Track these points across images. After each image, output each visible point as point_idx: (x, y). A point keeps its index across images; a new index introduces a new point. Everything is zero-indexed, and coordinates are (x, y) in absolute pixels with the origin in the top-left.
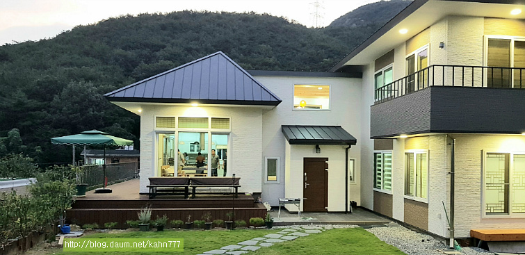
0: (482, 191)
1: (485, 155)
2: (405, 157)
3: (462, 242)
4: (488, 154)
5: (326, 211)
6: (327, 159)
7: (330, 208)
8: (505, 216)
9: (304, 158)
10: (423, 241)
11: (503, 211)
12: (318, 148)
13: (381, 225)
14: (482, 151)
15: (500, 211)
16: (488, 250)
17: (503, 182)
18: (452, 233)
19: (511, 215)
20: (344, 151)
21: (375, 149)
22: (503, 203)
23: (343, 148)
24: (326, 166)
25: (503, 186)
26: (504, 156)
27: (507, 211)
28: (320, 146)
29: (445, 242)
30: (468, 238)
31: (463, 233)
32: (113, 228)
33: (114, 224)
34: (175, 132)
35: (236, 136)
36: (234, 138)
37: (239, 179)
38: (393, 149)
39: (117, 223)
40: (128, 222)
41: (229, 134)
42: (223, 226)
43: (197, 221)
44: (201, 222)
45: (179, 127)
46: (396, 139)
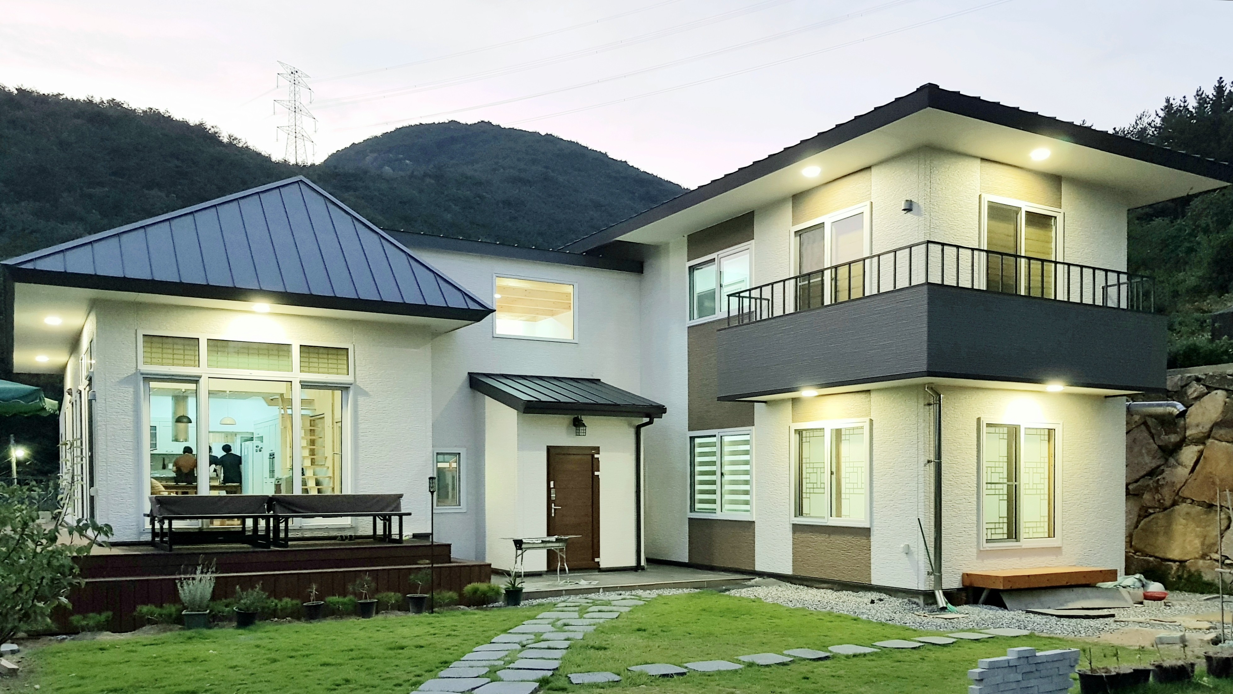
0: (978, 498)
1: (984, 429)
2: (795, 438)
3: (953, 597)
4: (988, 425)
5: (597, 568)
6: (597, 450)
7: (605, 561)
8: (1012, 544)
9: (549, 449)
10: (873, 602)
11: (1005, 536)
12: (578, 424)
13: (738, 584)
14: (979, 419)
15: (1001, 537)
16: (1006, 608)
17: (1005, 481)
18: (939, 580)
19: (1024, 542)
20: (632, 432)
21: (690, 429)
22: (1005, 520)
23: (630, 425)
24: (595, 465)
25: (1005, 486)
26: (1005, 430)
27: (1013, 533)
28: (586, 419)
29: (921, 601)
30: (958, 589)
31: (952, 581)
32: (101, 628)
33: (103, 617)
34: (200, 377)
35: (366, 394)
36: (361, 399)
37: (401, 496)
38: (753, 425)
39: (110, 613)
40: (145, 609)
41: (347, 388)
42: (402, 607)
43: (335, 599)
44: (346, 599)
45: (209, 366)
46: (765, 402)
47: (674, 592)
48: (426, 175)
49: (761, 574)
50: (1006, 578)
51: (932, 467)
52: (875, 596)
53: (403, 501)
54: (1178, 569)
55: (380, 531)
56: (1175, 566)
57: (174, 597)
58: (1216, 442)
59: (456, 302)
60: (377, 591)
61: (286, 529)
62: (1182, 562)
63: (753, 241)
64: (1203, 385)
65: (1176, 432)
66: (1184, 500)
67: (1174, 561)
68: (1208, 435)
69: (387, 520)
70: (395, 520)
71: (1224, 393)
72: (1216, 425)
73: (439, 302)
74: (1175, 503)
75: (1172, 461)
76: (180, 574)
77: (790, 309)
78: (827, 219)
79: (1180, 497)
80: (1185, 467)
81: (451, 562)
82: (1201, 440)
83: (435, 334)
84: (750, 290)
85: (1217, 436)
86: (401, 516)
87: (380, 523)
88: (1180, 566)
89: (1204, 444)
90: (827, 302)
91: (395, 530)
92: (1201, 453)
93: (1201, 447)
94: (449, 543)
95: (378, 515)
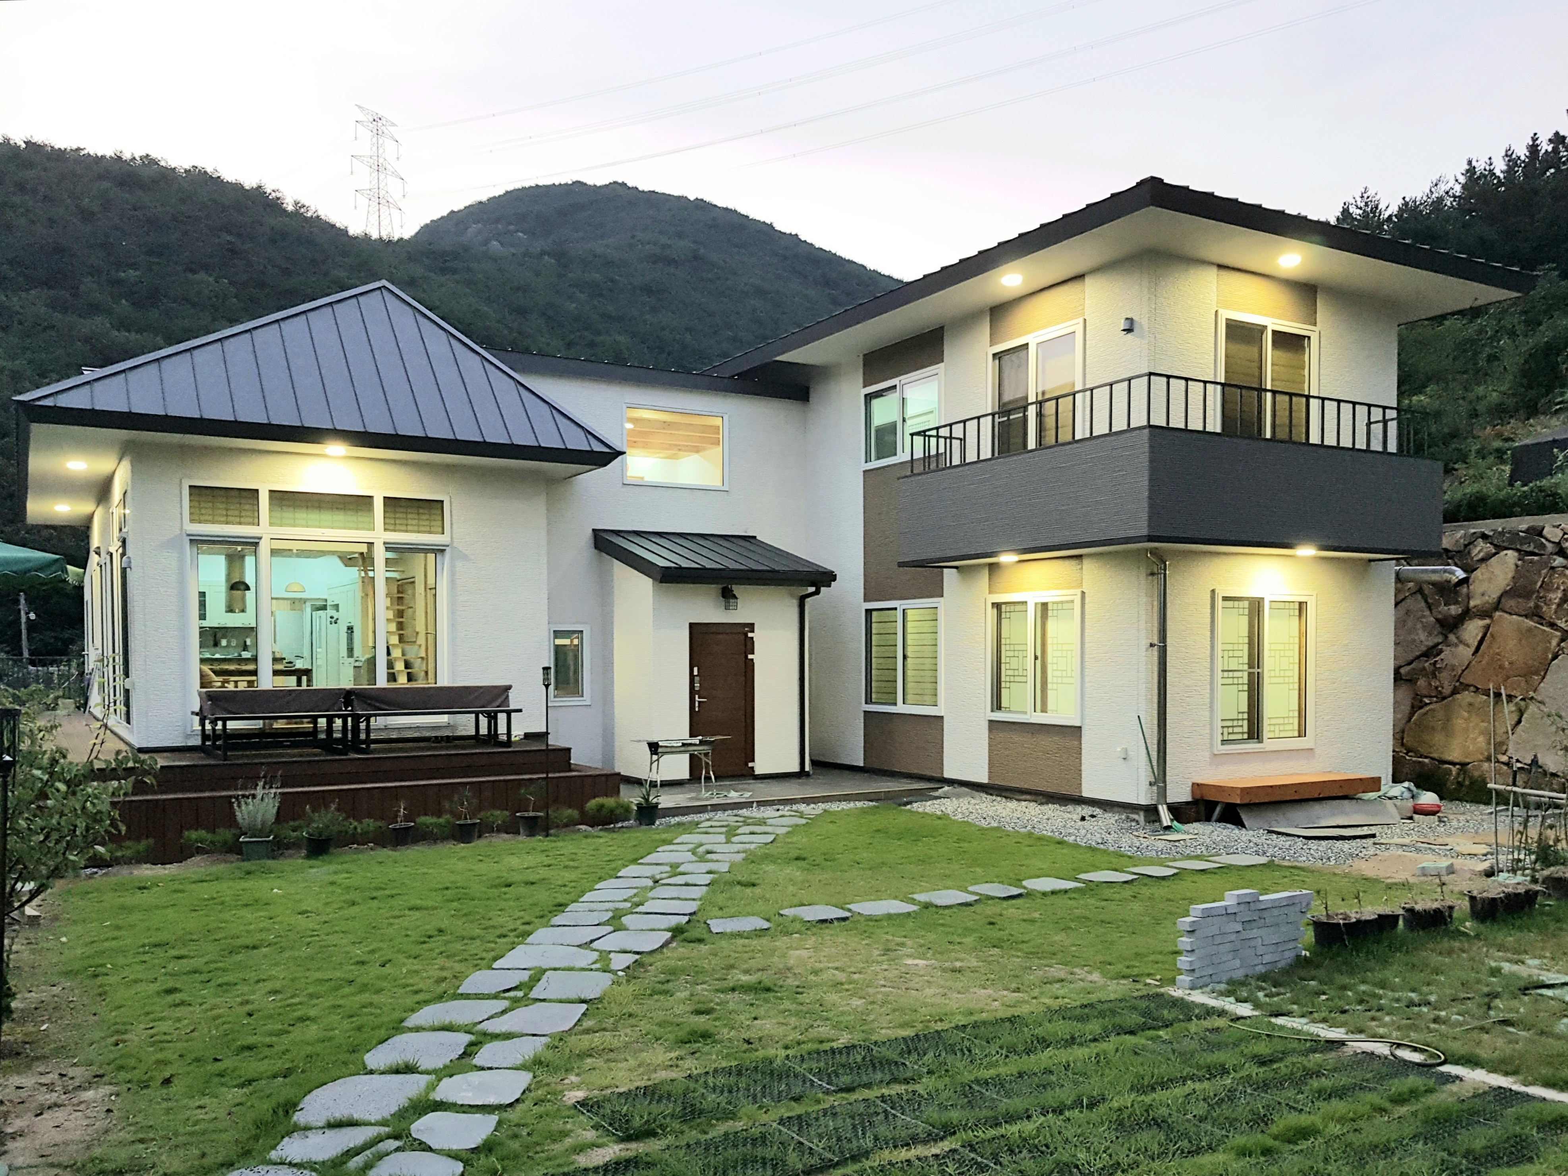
0: (1212, 689)
1: (1219, 603)
2: (992, 613)
3: (1180, 812)
4: (1225, 599)
5: (751, 775)
6: (751, 627)
7: (761, 766)
8: (1253, 746)
9: (691, 625)
10: (1083, 819)
11: (1246, 736)
12: (727, 595)
13: (923, 795)
14: (1213, 591)
15: (1240, 737)
16: (1243, 826)
17: (1246, 667)
18: (1163, 793)
19: (1267, 744)
20: (795, 603)
21: (866, 600)
22: (1246, 716)
23: (792, 595)
24: (749, 646)
25: (1246, 675)
26: (1246, 604)
27: (1255, 732)
28: (737, 590)
29: (1141, 817)
30: (1187, 803)
31: (1179, 793)
32: (140, 859)
33: (142, 845)
34: (260, 538)
35: (465, 557)
36: (459, 564)
37: (510, 687)
38: (942, 596)
39: (151, 841)
40: (194, 835)
41: (443, 551)
42: (511, 829)
43: (429, 820)
44: (441, 820)
45: (271, 524)
46: (956, 567)
47: (844, 806)
48: (543, 253)
49: (951, 782)
50: (1245, 791)
51: (1155, 652)
52: (1087, 811)
53: (512, 694)
54: (1458, 774)
55: (484, 731)
56: (1454, 770)
57: (231, 820)
58: (1506, 615)
59: (577, 442)
60: (480, 808)
61: (368, 730)
62: (1463, 765)
63: (941, 365)
64: (1491, 543)
65: (1456, 603)
66: (1466, 687)
67: (1454, 764)
68: (1497, 606)
69: (492, 718)
70: (502, 718)
71: (1516, 554)
72: (1505, 594)
73: (554, 443)
74: (1455, 692)
75: (1452, 637)
76: (236, 789)
77: (986, 453)
78: (1032, 339)
79: (1461, 683)
80: (1468, 646)
81: (570, 770)
82: (1485, 613)
83: (552, 483)
84: (937, 428)
85: (1507, 609)
86: (509, 713)
87: (484, 721)
88: (1460, 770)
89: (1491, 617)
90: (1032, 444)
91: (502, 729)
92: (1487, 627)
93: (1487, 621)
94: (568, 746)
95: (482, 712)
